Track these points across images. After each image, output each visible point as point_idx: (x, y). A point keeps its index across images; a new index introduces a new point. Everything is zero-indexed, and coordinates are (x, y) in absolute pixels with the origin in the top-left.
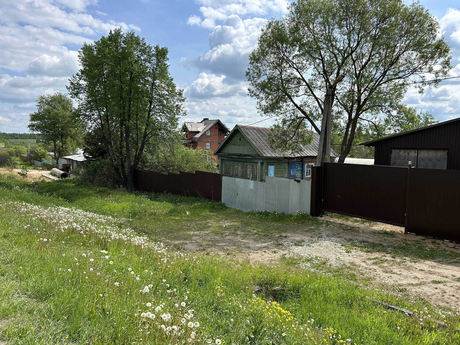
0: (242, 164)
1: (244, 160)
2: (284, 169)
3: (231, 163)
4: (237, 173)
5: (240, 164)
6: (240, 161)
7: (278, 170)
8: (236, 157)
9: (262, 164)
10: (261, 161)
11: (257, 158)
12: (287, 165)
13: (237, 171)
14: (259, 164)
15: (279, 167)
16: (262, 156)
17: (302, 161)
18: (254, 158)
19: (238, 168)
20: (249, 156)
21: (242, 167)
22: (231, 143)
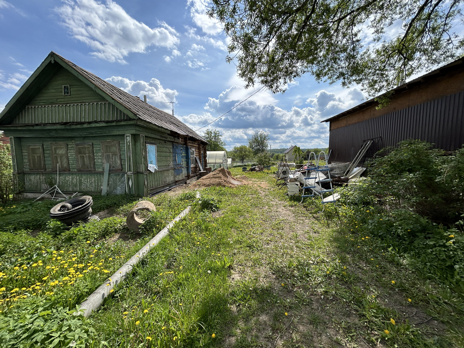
0: (77, 145)
1: (84, 134)
2: (168, 154)
3: (47, 144)
4: (65, 165)
5: (72, 144)
6: (72, 138)
7: (162, 153)
8: (59, 127)
9: (135, 137)
10: (134, 132)
11: (123, 123)
12: (171, 146)
13: (65, 160)
14: (129, 139)
15: (162, 150)
16: (134, 117)
17: (186, 144)
18: (114, 124)
19: (67, 153)
20: (96, 122)
21: (79, 152)
22: (41, 100)
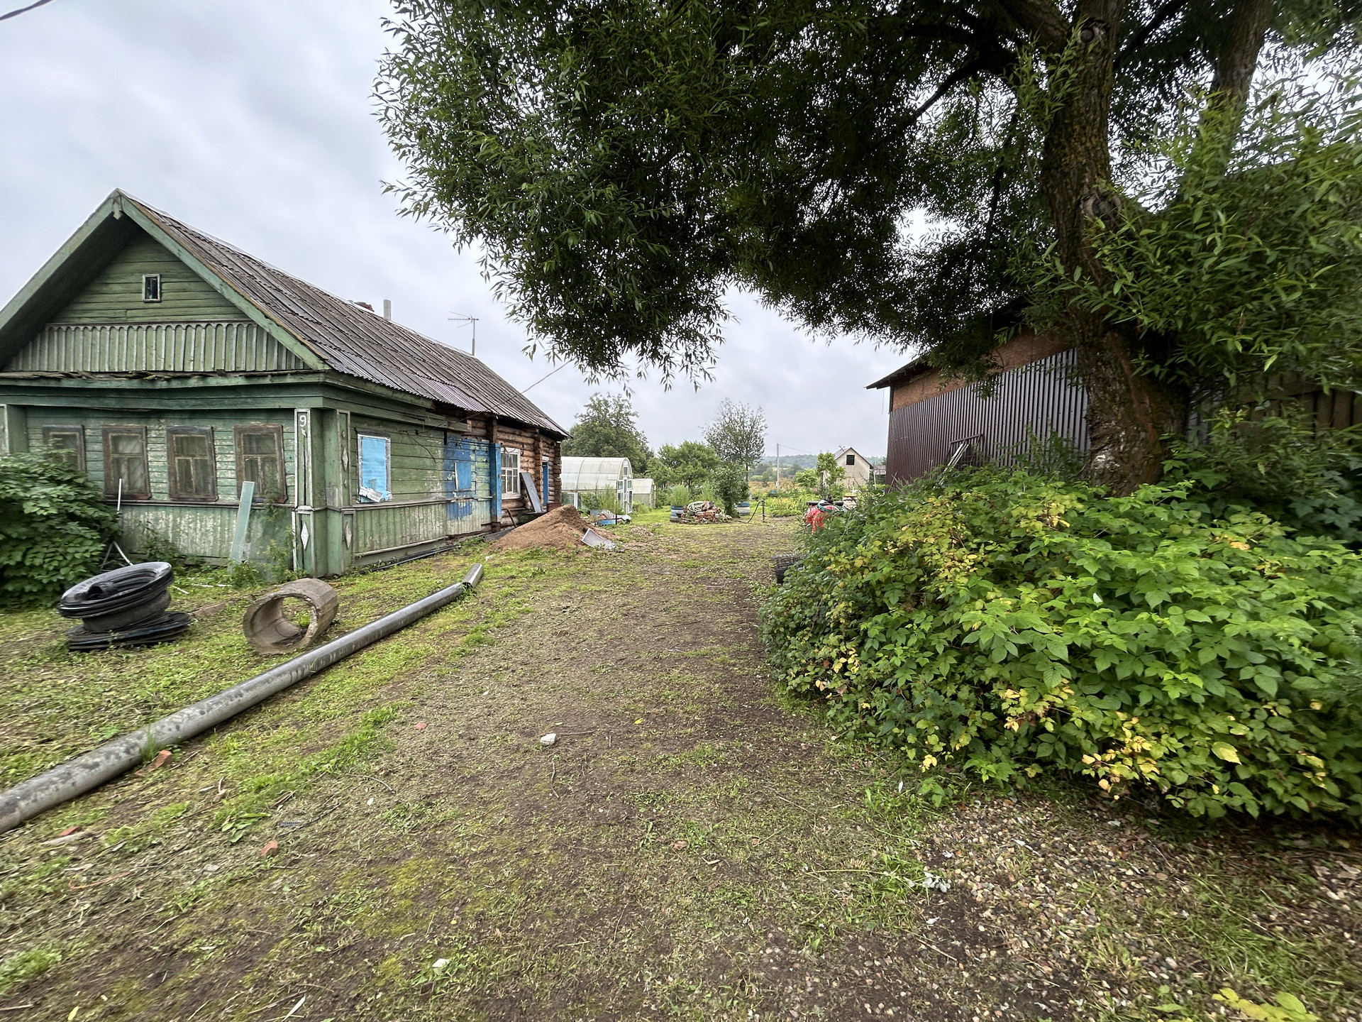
0: (172, 431)
1: (190, 403)
2: (428, 462)
3: (94, 427)
4: (140, 484)
5: (158, 429)
6: (159, 412)
7: (407, 461)
8: (124, 384)
9: (322, 416)
10: (318, 403)
11: (289, 380)
12: (440, 442)
13: (139, 471)
14: (305, 421)
15: (408, 450)
16: (320, 367)
17: (489, 436)
18: (267, 381)
19: (144, 452)
20: (223, 374)
21: (179, 449)
22: (85, 311)
